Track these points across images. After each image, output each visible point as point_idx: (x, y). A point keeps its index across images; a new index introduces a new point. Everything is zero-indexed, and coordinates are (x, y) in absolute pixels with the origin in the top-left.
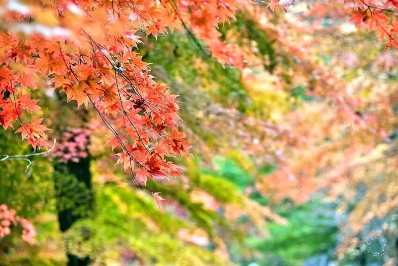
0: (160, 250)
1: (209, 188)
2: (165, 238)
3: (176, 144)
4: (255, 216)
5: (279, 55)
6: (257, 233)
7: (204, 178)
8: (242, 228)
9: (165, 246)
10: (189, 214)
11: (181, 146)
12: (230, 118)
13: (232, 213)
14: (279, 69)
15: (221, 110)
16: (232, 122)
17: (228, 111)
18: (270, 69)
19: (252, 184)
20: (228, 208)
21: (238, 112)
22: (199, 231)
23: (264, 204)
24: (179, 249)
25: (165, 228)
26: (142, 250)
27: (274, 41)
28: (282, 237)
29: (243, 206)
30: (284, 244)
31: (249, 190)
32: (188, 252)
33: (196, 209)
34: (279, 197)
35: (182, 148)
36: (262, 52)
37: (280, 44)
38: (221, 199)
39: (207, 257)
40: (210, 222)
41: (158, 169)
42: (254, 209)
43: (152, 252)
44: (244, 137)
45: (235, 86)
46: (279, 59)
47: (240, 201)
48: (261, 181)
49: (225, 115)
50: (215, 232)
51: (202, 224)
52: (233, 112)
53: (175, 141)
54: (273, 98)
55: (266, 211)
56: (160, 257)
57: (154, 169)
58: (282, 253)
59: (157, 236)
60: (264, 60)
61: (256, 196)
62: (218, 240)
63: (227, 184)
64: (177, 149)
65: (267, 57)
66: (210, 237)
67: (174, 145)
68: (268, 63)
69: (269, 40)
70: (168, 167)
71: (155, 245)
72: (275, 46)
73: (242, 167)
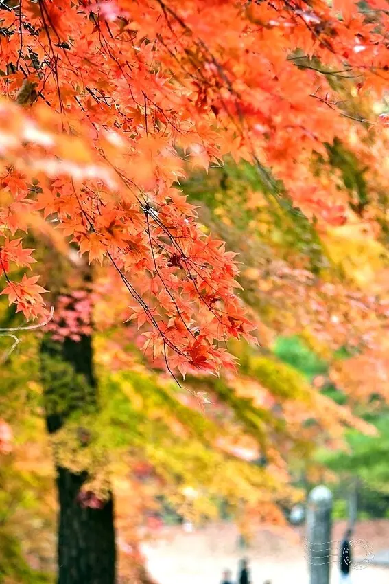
0: (190, 465)
1: (262, 377)
2: (196, 448)
3: (233, 324)
4: (328, 418)
5: (372, 189)
6: (328, 441)
8: (306, 433)
9: (197, 459)
10: (231, 413)
11: (241, 326)
12: (299, 283)
13: (294, 416)
14: (372, 211)
15: (287, 270)
16: (301, 289)
17: (297, 272)
18: (359, 209)
19: (323, 371)
20: (288, 406)
21: (311, 275)
22: (246, 439)
23: (341, 402)
24: (217, 465)
25: (198, 434)
26: (165, 466)
27: (366, 169)
28: (362, 450)
29: (311, 406)
30: (367, 460)
31: (320, 380)
32: (230, 469)
33: (242, 407)
34: (364, 391)
35: (241, 329)
36: (348, 185)
37: (376, 173)
38: (280, 394)
39: (257, 478)
40: (262, 426)
41: (204, 358)
42: (327, 409)
43: (178, 467)
44: (317, 312)
45: (308, 236)
46: (374, 196)
47: (307, 395)
48: (339, 370)
49: (293, 277)
50: (269, 441)
51: (251, 429)
52: (302, 274)
53: (231, 319)
54: (361, 249)
55: (344, 412)
56: (188, 476)
57: (198, 360)
58: (364, 473)
59: (186, 445)
60: (350, 195)
61: (330, 388)
62: (271, 452)
63: (287, 370)
64: (234, 331)
65: (355, 193)
66: (262, 449)
67: (230, 324)
68: (356, 200)
69: (360, 167)
70: (219, 356)
71: (181, 457)
72: (367, 177)
73: (311, 348)
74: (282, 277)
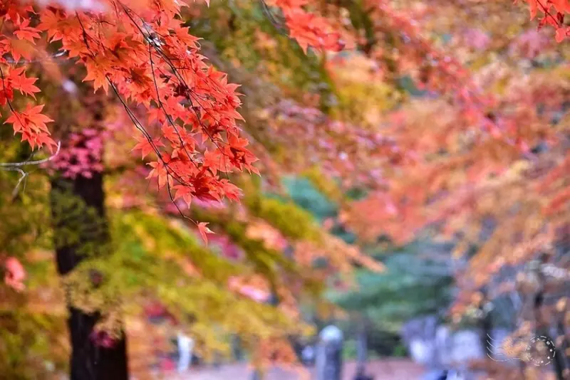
0: (202, 303)
1: (272, 219)
2: (208, 288)
3: (235, 155)
4: (337, 257)
5: (380, 29)
6: (338, 284)
7: (267, 204)
8: (317, 275)
9: (210, 299)
10: (242, 254)
11: (243, 157)
12: (308, 121)
13: (306, 254)
14: (379, 50)
15: (295, 109)
16: (311, 128)
17: (306, 111)
18: (366, 49)
19: (333, 214)
20: (299, 246)
21: (319, 113)
22: (257, 279)
23: (350, 242)
24: (229, 304)
25: (210, 274)
26: (176, 305)
27: (373, 9)
28: (372, 290)
29: (321, 245)
30: (376, 300)
31: (329, 223)
32: (241, 308)
33: (254, 248)
34: (373, 233)
35: (243, 161)
36: (356, 25)
37: (382, 14)
38: (289, 234)
39: (269, 315)
40: (273, 265)
41: (207, 190)
42: (336, 249)
43: (190, 306)
44: (326, 150)
45: (315, 75)
46: (379, 35)
47: (317, 237)
48: (348, 209)
49: (302, 116)
50: (280, 280)
51: (262, 269)
52: (311, 113)
53: (234, 150)
54: (369, 91)
55: (353, 251)
56: (200, 314)
57: (201, 190)
58: (373, 313)
59: (199, 284)
60: (357, 36)
61: (339, 231)
62: (282, 291)
63: (298, 212)
64: (236, 162)
65: (362, 32)
66: (273, 288)
67: (233, 156)
68: (364, 41)
69: (367, 8)
70: (222, 187)
71: (194, 297)
72: (374, 17)
73: (321, 190)
74: (292, 115)
